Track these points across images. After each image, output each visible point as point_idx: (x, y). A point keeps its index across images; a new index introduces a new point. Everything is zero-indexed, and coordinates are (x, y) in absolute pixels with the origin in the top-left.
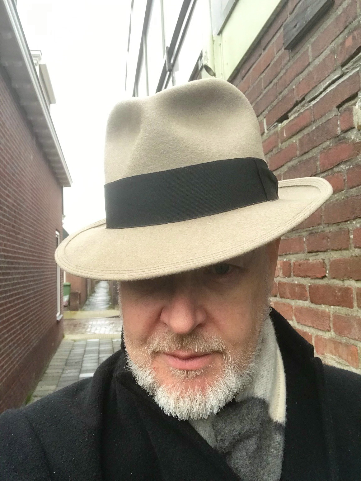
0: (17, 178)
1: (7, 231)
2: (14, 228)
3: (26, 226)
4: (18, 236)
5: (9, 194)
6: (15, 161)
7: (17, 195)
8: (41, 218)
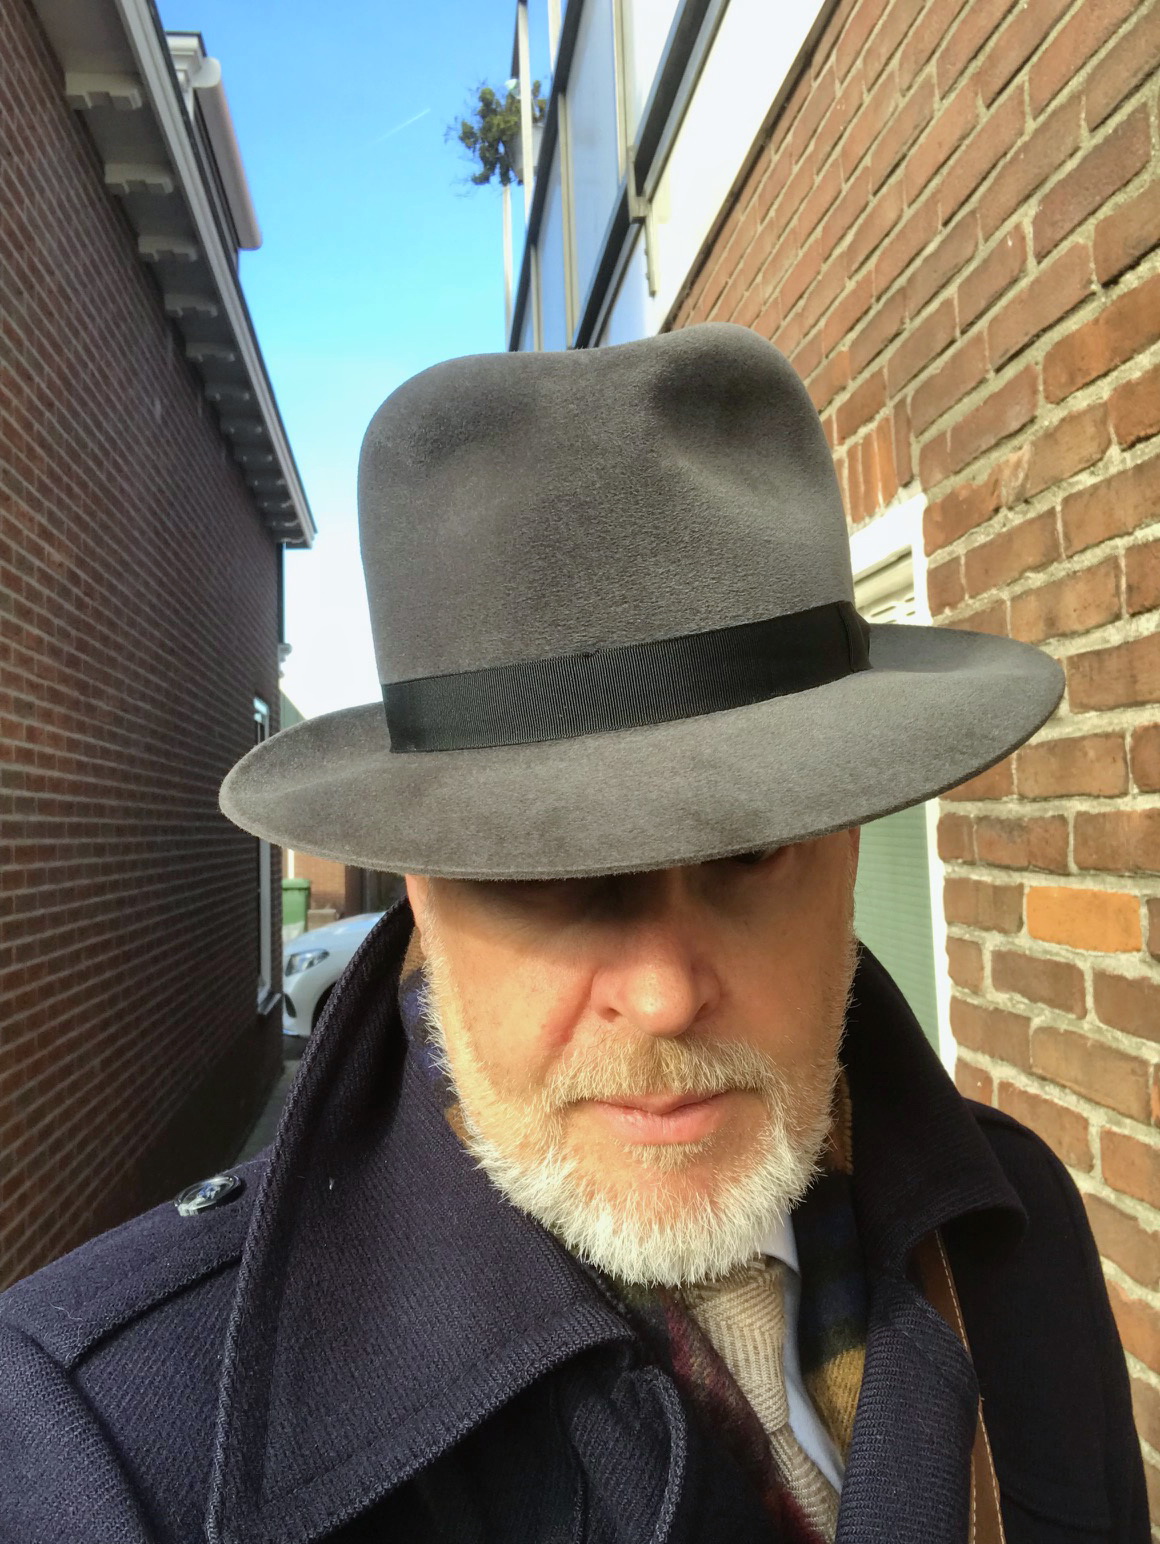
0: (88, 470)
1: (39, 676)
2: (78, 670)
3: (133, 667)
4: (94, 702)
5: (50, 527)
6: (84, 404)
7: (91, 543)
8: (196, 644)
